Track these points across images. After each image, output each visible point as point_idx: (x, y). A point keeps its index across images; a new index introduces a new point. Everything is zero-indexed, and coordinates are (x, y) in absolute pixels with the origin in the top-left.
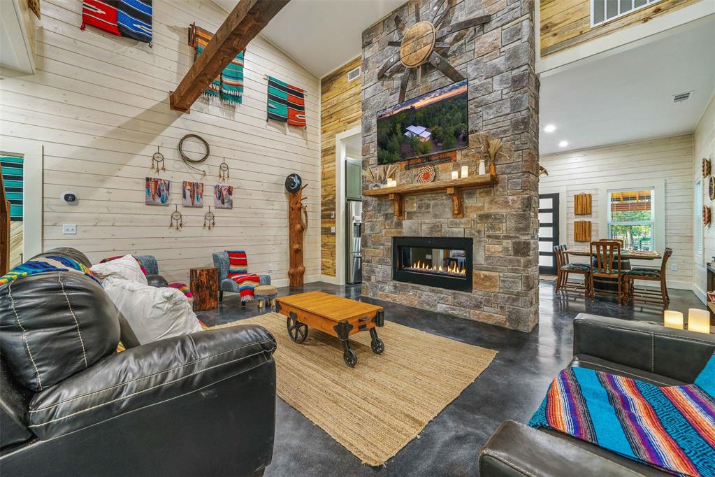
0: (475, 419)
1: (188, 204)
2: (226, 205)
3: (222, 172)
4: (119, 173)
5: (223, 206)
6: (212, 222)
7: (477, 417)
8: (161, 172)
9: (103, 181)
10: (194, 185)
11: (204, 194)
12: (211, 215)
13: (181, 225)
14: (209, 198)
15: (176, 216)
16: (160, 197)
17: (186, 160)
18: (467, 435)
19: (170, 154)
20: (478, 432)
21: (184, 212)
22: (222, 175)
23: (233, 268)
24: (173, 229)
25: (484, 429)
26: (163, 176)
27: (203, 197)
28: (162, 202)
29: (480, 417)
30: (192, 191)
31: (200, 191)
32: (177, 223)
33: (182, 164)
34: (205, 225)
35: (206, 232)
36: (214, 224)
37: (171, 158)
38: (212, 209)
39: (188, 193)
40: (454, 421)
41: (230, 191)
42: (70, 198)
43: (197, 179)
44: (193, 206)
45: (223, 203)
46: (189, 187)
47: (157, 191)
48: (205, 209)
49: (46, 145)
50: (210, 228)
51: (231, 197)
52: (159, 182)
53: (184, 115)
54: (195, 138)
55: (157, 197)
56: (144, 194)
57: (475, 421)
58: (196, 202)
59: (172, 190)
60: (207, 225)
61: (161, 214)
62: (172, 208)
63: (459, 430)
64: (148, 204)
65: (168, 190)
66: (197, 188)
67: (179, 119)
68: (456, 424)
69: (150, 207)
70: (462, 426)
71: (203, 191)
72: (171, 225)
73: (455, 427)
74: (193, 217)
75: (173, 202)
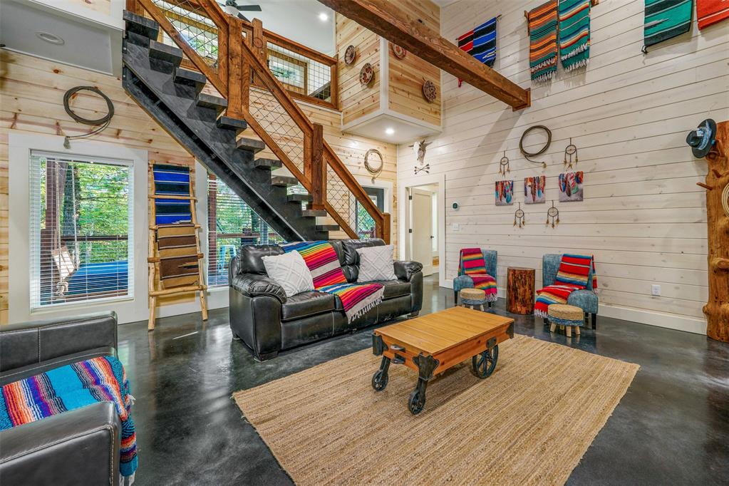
0: (235, 471)
1: (528, 201)
2: (573, 197)
3: (568, 157)
4: (480, 183)
5: (569, 198)
6: (556, 218)
7: (237, 474)
8: (507, 174)
9: (470, 191)
10: (534, 180)
11: (546, 187)
12: (555, 210)
13: (523, 222)
14: (552, 190)
15: (520, 214)
16: (505, 197)
17: (527, 155)
18: (221, 454)
19: (514, 155)
20: (217, 465)
21: (527, 209)
22: (568, 160)
23: (561, 275)
24: (517, 227)
25: (217, 472)
26: (508, 177)
27: (545, 191)
28: (508, 201)
29: (235, 478)
30: (533, 187)
31: (541, 185)
32: (520, 220)
33: (525, 161)
34: (548, 222)
35: (549, 229)
36: (558, 220)
37: (515, 158)
38: (557, 204)
39: (529, 189)
40: (245, 450)
41: (579, 178)
42: (455, 206)
43: (537, 172)
44: (535, 202)
45: (569, 195)
46: (529, 184)
47: (504, 191)
48: (548, 205)
49: (447, 174)
50: (553, 226)
51: (580, 186)
52: (505, 184)
53: (526, 110)
54: (536, 129)
55: (503, 197)
56: (495, 196)
57: (232, 469)
58: (537, 198)
59: (515, 189)
60: (551, 222)
61: (507, 212)
62: (516, 207)
63: (231, 450)
64: (497, 204)
65: (512, 190)
66: (539, 183)
67: (521, 117)
68: (240, 450)
69: (499, 207)
70: (233, 454)
71: (544, 185)
72: (515, 223)
73: (237, 448)
74: (536, 213)
75: (517, 201)
